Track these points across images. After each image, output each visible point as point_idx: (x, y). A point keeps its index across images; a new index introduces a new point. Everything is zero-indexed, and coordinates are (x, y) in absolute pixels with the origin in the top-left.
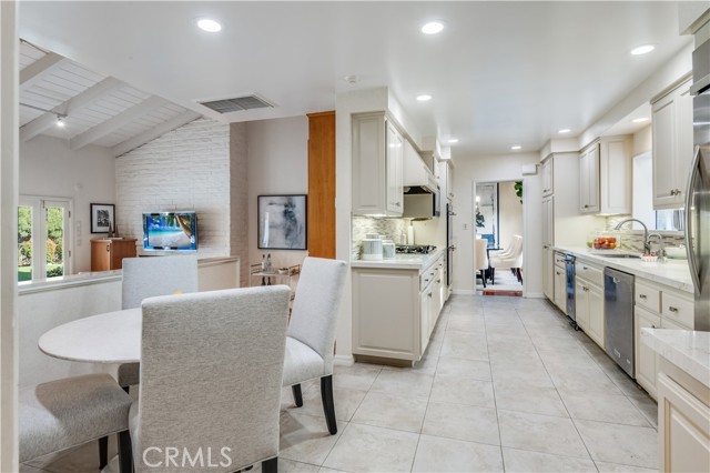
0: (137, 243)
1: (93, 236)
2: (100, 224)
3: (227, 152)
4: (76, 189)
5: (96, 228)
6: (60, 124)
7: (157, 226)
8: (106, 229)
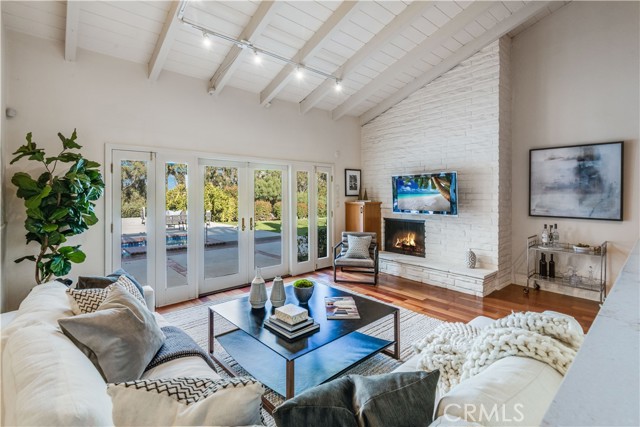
0: (382, 206)
1: (347, 199)
2: (351, 188)
3: (496, 97)
4: (336, 156)
5: (350, 192)
6: (338, 88)
7: (408, 188)
8: (356, 192)
